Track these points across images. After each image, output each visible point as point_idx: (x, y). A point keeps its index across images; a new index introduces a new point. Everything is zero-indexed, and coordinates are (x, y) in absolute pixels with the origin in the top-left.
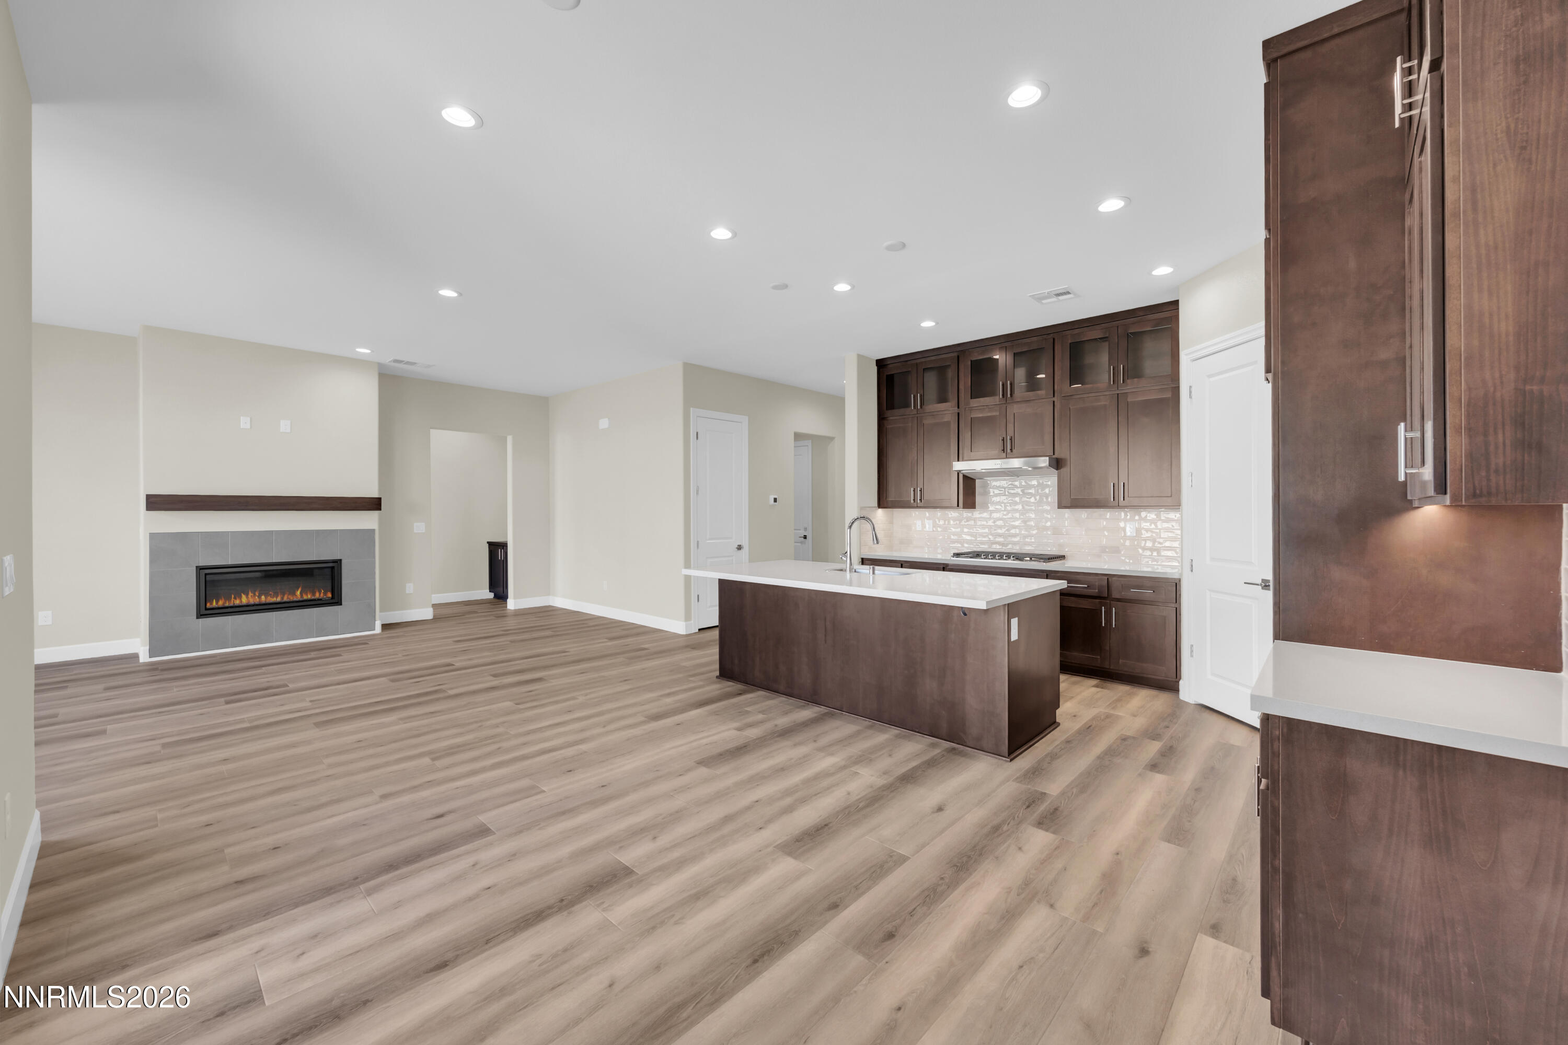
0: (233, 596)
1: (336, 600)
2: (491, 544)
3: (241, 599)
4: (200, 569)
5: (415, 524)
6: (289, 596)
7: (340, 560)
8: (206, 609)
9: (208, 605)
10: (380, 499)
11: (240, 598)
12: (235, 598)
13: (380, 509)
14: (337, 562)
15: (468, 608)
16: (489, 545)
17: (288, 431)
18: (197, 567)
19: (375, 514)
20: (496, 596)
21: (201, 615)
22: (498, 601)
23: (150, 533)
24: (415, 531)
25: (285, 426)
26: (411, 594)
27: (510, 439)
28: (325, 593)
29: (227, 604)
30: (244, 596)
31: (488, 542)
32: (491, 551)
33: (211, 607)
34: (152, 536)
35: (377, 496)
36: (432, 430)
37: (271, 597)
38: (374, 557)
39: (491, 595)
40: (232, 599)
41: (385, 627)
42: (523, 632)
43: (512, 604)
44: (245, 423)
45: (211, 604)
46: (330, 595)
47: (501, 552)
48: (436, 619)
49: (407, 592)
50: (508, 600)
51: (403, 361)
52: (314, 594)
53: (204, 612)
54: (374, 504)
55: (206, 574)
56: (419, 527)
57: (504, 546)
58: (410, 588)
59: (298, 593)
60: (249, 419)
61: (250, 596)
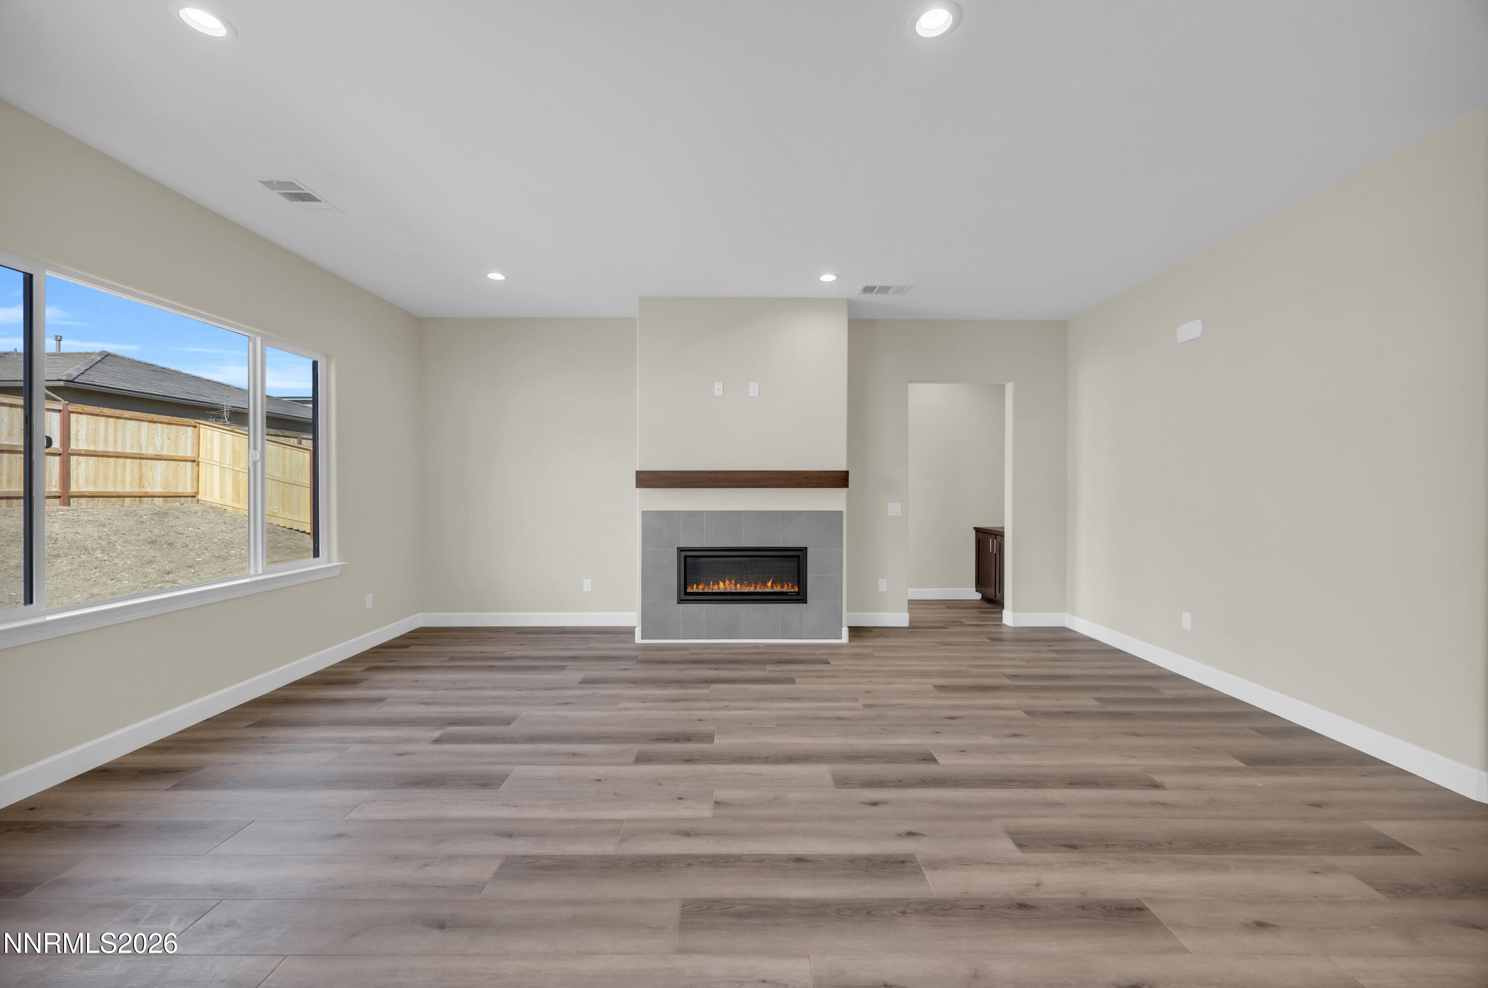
0: (712, 583)
1: (800, 597)
2: (978, 530)
3: (719, 586)
4: (681, 551)
5: (890, 505)
6: (761, 587)
7: (806, 548)
8: (686, 594)
9: (688, 591)
10: (847, 472)
11: (718, 583)
12: (713, 585)
13: (847, 486)
14: (802, 550)
15: (951, 614)
16: (976, 531)
17: (757, 395)
18: (678, 548)
19: (843, 491)
20: (985, 598)
21: (681, 600)
22: (987, 605)
23: (642, 511)
24: (890, 514)
25: (754, 389)
26: (884, 592)
27: (1009, 388)
28: (793, 587)
29: (706, 590)
30: (721, 584)
31: (975, 528)
32: (979, 539)
33: (692, 591)
34: (644, 513)
35: (845, 469)
36: (911, 386)
37: (745, 586)
38: (841, 547)
39: (978, 596)
40: (711, 585)
41: (856, 632)
42: (1043, 689)
43: (1009, 618)
44: (718, 389)
45: (692, 588)
46: (796, 589)
47: (993, 542)
48: (913, 628)
49: (880, 590)
50: (1004, 611)
51: (874, 288)
52: (783, 587)
53: (685, 597)
54: (840, 480)
55: (686, 557)
56: (894, 509)
57: (998, 535)
58: (883, 585)
59: (769, 584)
60: (721, 384)
61: (726, 584)
